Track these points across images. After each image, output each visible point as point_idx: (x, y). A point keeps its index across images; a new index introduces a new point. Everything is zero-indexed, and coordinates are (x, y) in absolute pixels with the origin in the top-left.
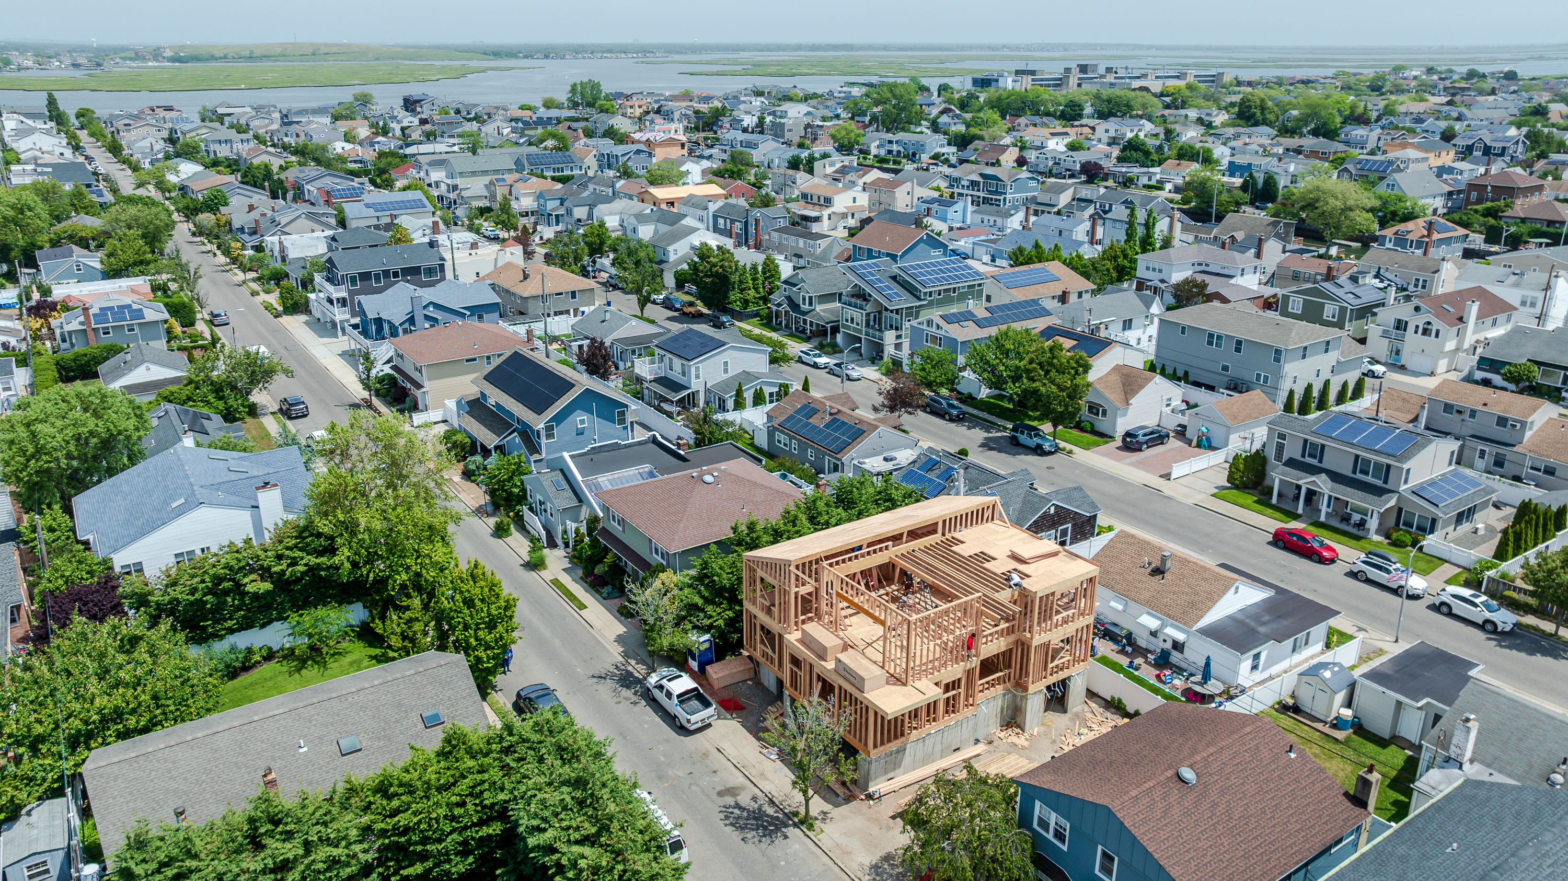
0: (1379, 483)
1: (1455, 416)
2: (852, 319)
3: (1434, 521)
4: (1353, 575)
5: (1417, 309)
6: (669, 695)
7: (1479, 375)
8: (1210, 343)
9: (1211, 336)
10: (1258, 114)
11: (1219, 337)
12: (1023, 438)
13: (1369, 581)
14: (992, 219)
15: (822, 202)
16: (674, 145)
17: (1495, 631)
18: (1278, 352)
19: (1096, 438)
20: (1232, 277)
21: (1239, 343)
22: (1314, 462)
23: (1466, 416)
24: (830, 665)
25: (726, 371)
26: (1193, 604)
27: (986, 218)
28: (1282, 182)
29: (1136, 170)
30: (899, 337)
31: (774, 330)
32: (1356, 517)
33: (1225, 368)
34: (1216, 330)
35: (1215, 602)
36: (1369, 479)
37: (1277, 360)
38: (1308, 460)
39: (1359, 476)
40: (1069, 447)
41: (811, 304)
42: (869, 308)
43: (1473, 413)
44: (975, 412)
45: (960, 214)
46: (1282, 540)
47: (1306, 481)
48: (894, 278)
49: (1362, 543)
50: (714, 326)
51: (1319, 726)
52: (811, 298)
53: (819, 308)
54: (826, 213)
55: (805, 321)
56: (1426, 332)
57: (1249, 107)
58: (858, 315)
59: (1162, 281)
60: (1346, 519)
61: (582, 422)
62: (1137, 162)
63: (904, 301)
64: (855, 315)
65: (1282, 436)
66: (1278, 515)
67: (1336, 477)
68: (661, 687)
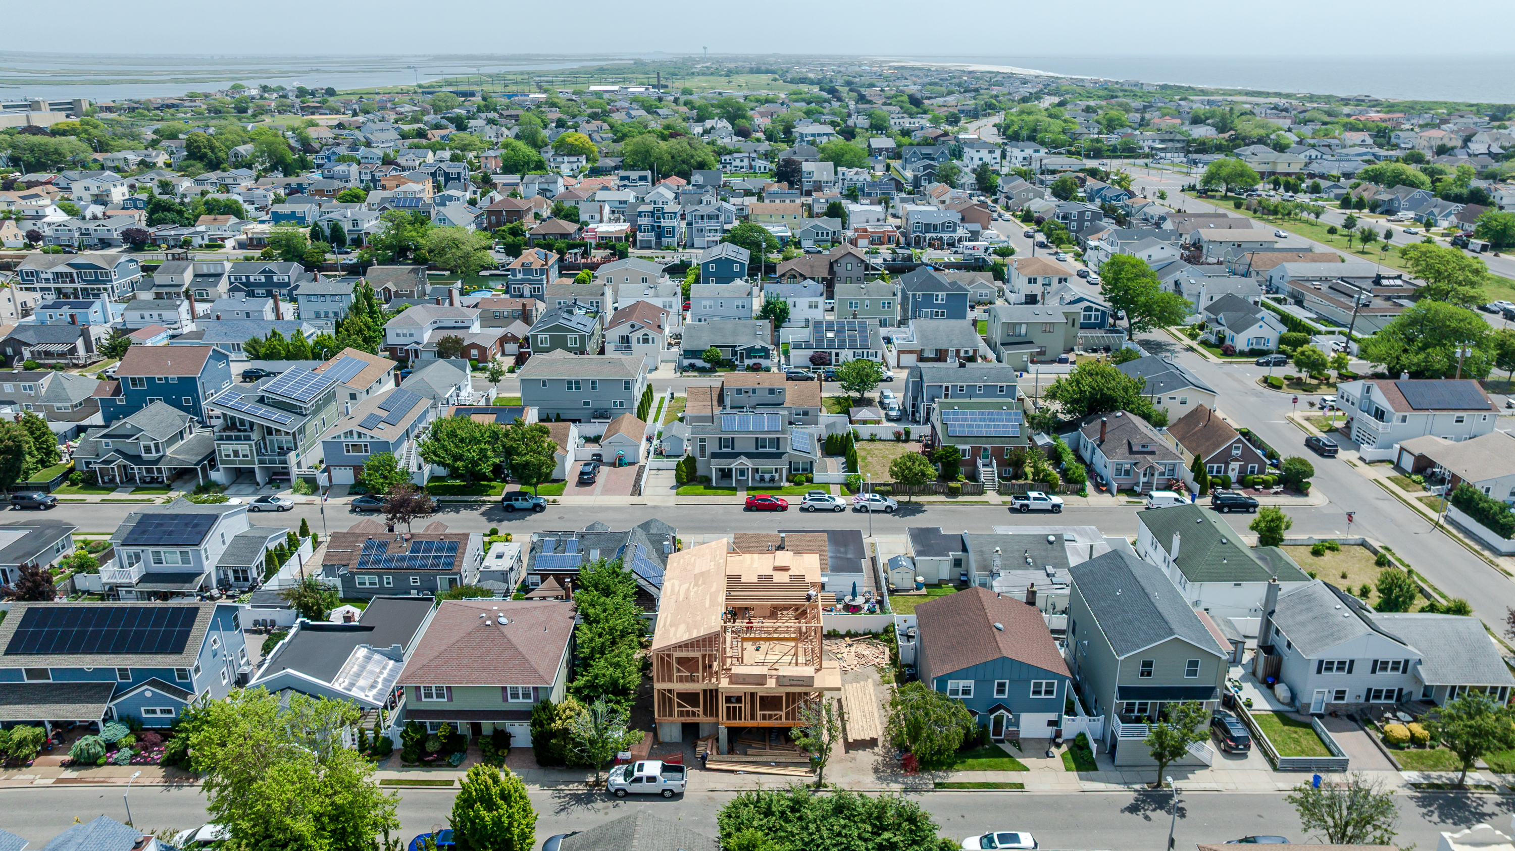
0: (774, 450)
1: (744, 395)
2: (236, 453)
3: (811, 463)
4: (803, 510)
5: (633, 326)
6: (651, 779)
7: (686, 362)
8: (570, 388)
9: (570, 382)
10: (210, 154)
11: (577, 382)
12: (519, 504)
13: (817, 510)
14: (155, 314)
17: (892, 511)
18: (627, 383)
19: (556, 485)
20: (468, 328)
21: (593, 382)
22: (729, 450)
23: (750, 394)
24: (771, 683)
25: (224, 542)
27: (147, 314)
28: (346, 227)
29: (186, 232)
30: (298, 455)
31: (113, 490)
32: (767, 477)
33: (587, 403)
34: (573, 378)
36: (767, 450)
37: (627, 388)
38: (724, 450)
39: (761, 450)
40: (551, 498)
41: (158, 451)
42: (255, 436)
43: (754, 391)
44: (452, 498)
45: (100, 313)
46: (751, 506)
47: (735, 464)
48: (261, 402)
49: (784, 490)
50: (24, 508)
51: (911, 592)
52: (157, 445)
53: (169, 452)
55: (159, 471)
56: (646, 341)
57: (199, 147)
58: (243, 448)
59: (418, 343)
60: (762, 479)
61: (215, 642)
62: (174, 222)
63: (291, 422)
64: (239, 448)
65: (703, 440)
66: (726, 492)
67: (749, 455)
68: (639, 780)
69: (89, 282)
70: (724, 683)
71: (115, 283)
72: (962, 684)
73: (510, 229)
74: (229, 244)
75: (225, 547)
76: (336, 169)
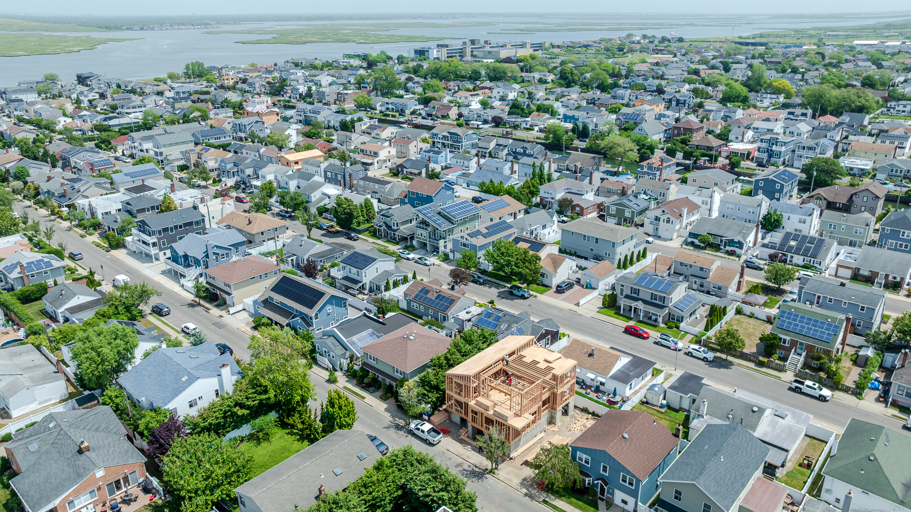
0: (661, 303)
1: (684, 267)
2: (422, 234)
3: (682, 317)
4: (656, 343)
5: (663, 212)
6: (423, 431)
7: (690, 240)
8: (585, 239)
9: (585, 236)
10: (570, 77)
11: (588, 237)
12: (515, 292)
13: (662, 345)
14: (462, 161)
15: (372, 154)
16: (273, 114)
17: (707, 361)
18: (614, 243)
19: (544, 288)
20: (582, 195)
21: (597, 239)
22: (636, 296)
23: (688, 267)
24: (491, 412)
25: (377, 272)
26: (606, 367)
27: (459, 161)
28: (591, 127)
29: (520, 120)
30: (445, 242)
31: (379, 238)
32: (654, 317)
33: (592, 250)
34: (587, 234)
35: (614, 365)
36: (657, 302)
37: (613, 246)
38: (633, 295)
39: (654, 301)
40: (535, 294)
41: (397, 226)
42: (430, 229)
43: (691, 266)
44: (489, 279)
45: (444, 158)
46: (629, 331)
47: (634, 304)
48: (439, 213)
49: (657, 328)
50: (348, 238)
51: (655, 408)
52: (397, 223)
53: (402, 228)
54: (376, 160)
55: (394, 234)
56: (668, 222)
57: (565, 73)
58: (425, 233)
59: (552, 198)
60: (650, 318)
61: (329, 309)
62: (518, 114)
63: (445, 226)
64: (423, 232)
65: (622, 286)
66: (624, 319)
67: (645, 302)
68: (418, 429)
69: (454, 141)
70: (472, 403)
71: (464, 144)
72: (584, 456)
73: (682, 139)
74: (536, 128)
75: (377, 274)
76: (618, 92)
